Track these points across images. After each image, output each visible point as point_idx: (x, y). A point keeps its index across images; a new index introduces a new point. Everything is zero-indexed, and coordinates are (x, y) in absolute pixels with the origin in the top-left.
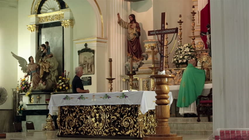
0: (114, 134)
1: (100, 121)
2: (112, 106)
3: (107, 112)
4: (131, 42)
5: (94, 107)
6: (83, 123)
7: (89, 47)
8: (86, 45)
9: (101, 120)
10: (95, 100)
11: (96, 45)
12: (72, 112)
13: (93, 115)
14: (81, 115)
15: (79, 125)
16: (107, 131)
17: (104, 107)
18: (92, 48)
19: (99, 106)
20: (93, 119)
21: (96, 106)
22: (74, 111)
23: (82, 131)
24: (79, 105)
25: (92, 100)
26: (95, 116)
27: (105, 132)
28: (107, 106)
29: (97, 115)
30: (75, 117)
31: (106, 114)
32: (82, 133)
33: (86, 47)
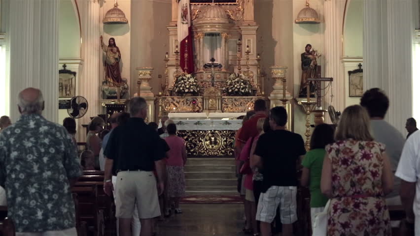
0: (231, 154)
1: (215, 143)
2: (229, 131)
3: (223, 135)
4: (112, 66)
5: (210, 132)
6: (195, 145)
7: (68, 68)
8: (65, 66)
9: (217, 142)
10: (214, 126)
11: (78, 67)
12: (183, 136)
13: (208, 138)
14: (193, 139)
15: (190, 146)
16: (223, 151)
17: (220, 132)
18: (73, 70)
19: (215, 131)
20: (208, 142)
22: (185, 135)
23: (194, 152)
24: (192, 129)
25: (211, 126)
26: (210, 139)
27: (221, 153)
28: (223, 131)
29: (213, 138)
30: (187, 140)
31: (222, 137)
32: (195, 154)
33: (64, 68)
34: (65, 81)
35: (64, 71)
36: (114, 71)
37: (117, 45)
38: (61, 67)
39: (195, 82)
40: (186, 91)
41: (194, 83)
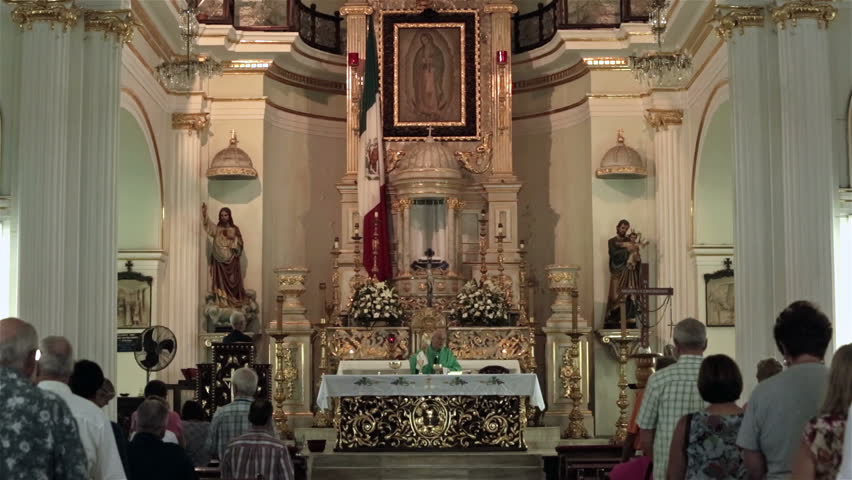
0: (467, 444)
1: (436, 422)
2: (463, 397)
3: (452, 407)
4: (226, 265)
5: (423, 399)
6: (394, 426)
7: (136, 268)
8: (129, 265)
9: (439, 420)
10: (432, 387)
11: (156, 267)
12: (370, 407)
13: (419, 412)
14: (389, 414)
15: (385, 429)
16: (451, 439)
17: (445, 399)
19: (434, 397)
20: (420, 421)
21: (426, 397)
22: (374, 406)
23: (392, 440)
24: (387, 394)
25: (426, 387)
26: (424, 414)
27: (447, 441)
28: (451, 397)
29: (430, 412)
30: (377, 415)
31: (448, 410)
32: (393, 444)
33: (129, 269)
34: (131, 294)
35: (128, 275)
36: (229, 275)
37: (235, 223)
38: (121, 267)
39: (394, 298)
40: (376, 315)
41: (392, 301)
